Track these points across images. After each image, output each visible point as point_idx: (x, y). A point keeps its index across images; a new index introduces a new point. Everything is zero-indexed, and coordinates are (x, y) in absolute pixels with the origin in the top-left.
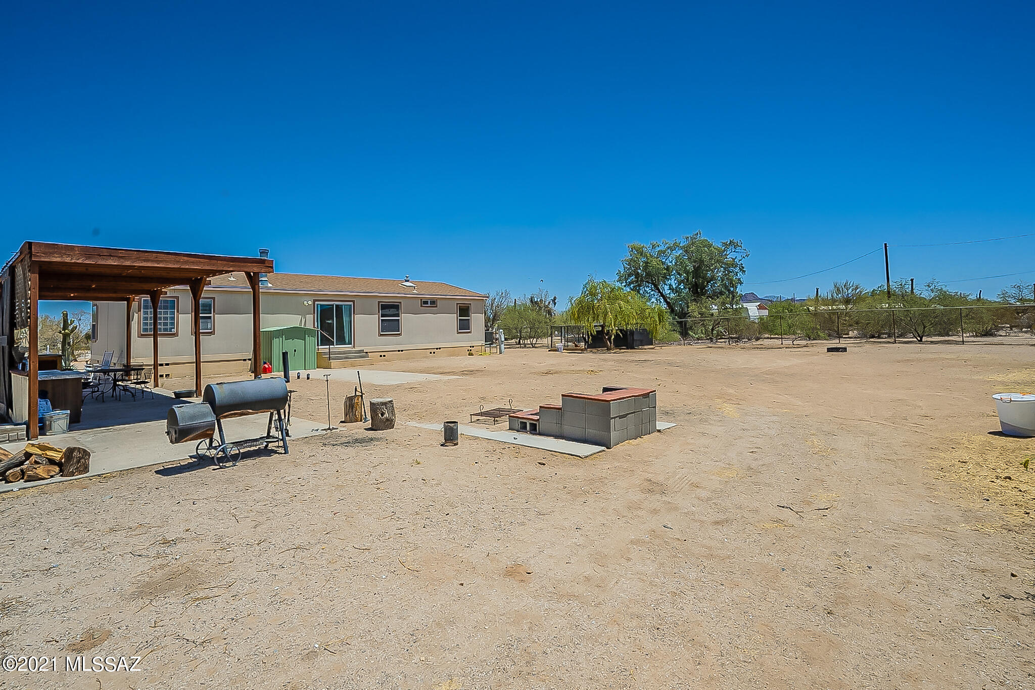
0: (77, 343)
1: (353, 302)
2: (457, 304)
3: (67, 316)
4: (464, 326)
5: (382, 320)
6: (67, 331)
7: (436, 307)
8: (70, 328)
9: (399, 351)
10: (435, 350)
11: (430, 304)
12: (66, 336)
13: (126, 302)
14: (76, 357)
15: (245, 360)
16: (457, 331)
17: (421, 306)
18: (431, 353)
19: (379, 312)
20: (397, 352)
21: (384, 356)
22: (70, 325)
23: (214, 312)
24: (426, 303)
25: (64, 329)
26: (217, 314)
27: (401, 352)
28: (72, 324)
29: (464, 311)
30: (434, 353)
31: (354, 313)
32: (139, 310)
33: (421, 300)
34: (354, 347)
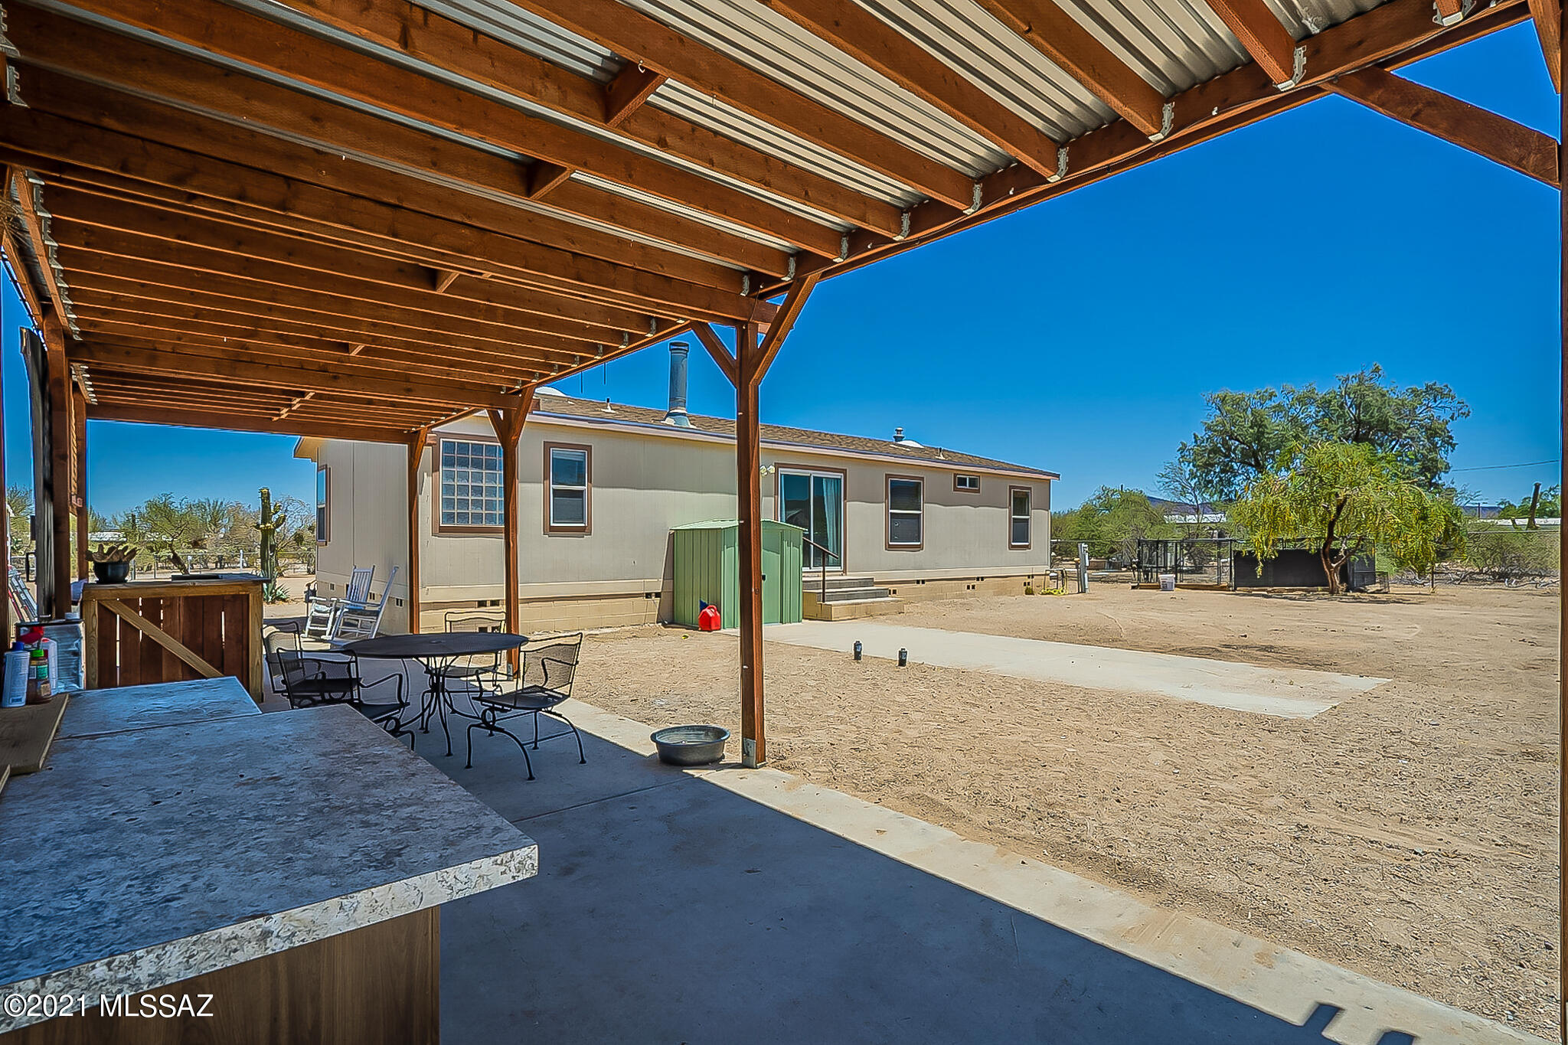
0: (282, 548)
1: (844, 471)
2: (1011, 487)
3: (268, 498)
4: (1020, 534)
5: (891, 513)
6: (268, 525)
7: (978, 491)
8: (274, 518)
9: (918, 582)
10: (975, 583)
11: (968, 485)
12: (267, 534)
13: (407, 446)
14: (282, 569)
15: (648, 595)
16: (1010, 543)
17: (955, 489)
18: (968, 587)
19: (887, 497)
20: (916, 585)
21: (895, 592)
22: (274, 514)
23: (590, 481)
24: (962, 482)
25: (264, 522)
26: (594, 487)
27: (921, 585)
28: (276, 512)
29: (1020, 502)
30: (973, 587)
31: (845, 499)
32: (435, 469)
33: (955, 475)
34: (845, 571)
